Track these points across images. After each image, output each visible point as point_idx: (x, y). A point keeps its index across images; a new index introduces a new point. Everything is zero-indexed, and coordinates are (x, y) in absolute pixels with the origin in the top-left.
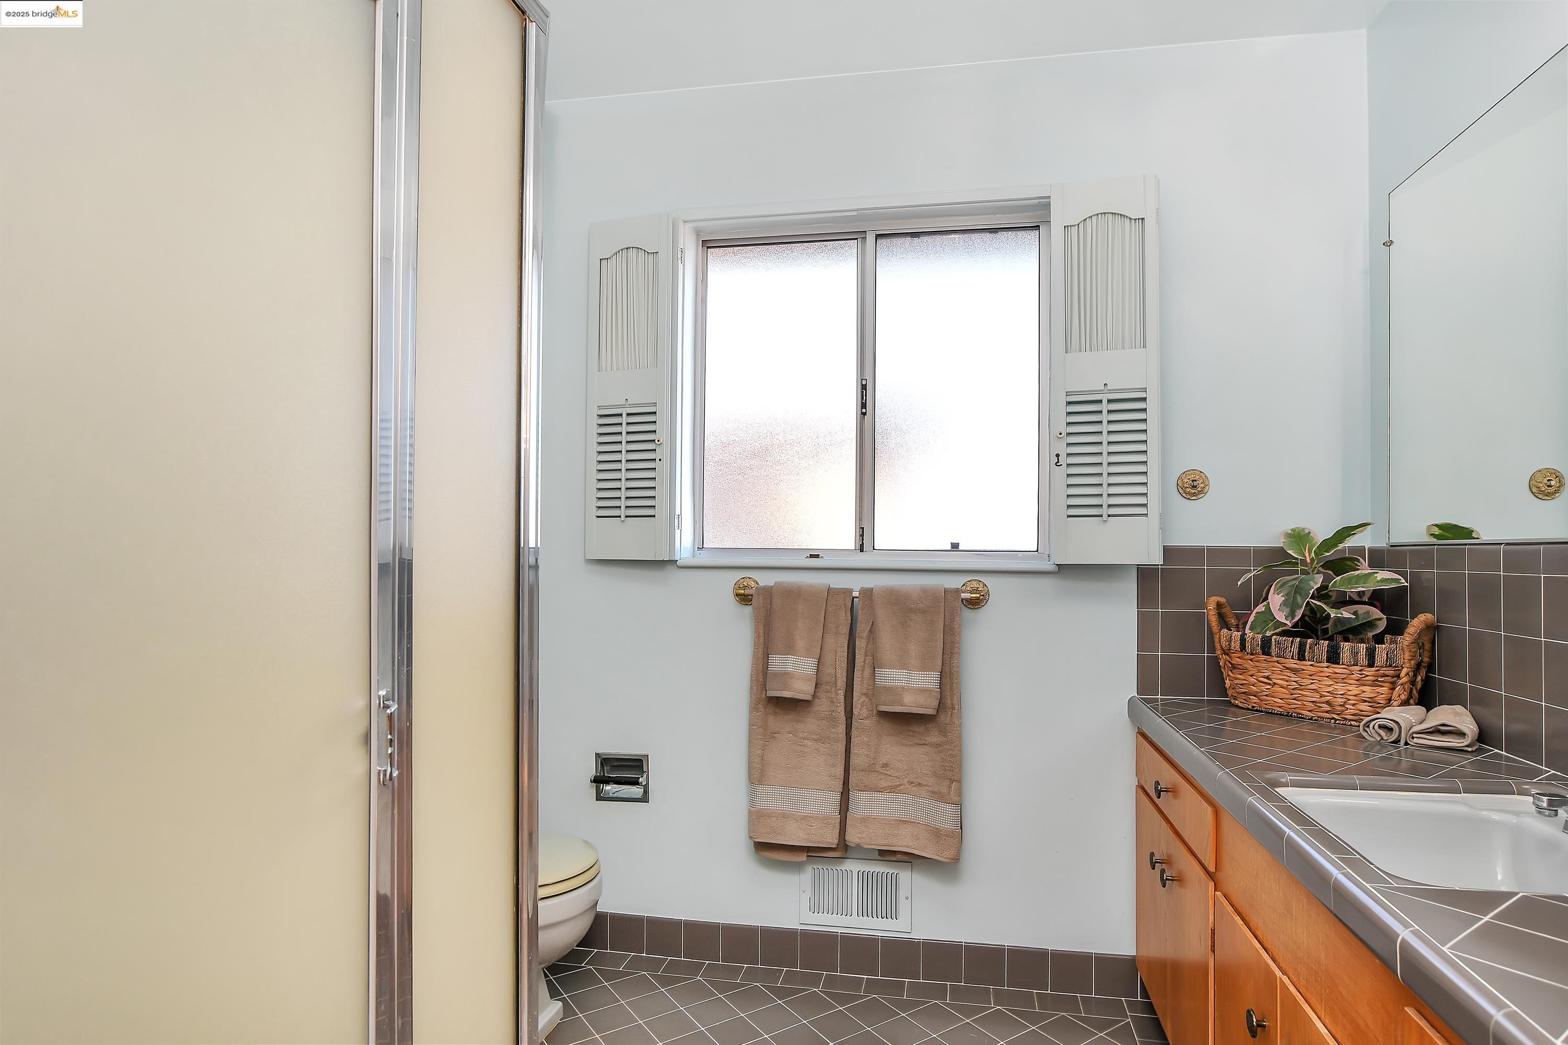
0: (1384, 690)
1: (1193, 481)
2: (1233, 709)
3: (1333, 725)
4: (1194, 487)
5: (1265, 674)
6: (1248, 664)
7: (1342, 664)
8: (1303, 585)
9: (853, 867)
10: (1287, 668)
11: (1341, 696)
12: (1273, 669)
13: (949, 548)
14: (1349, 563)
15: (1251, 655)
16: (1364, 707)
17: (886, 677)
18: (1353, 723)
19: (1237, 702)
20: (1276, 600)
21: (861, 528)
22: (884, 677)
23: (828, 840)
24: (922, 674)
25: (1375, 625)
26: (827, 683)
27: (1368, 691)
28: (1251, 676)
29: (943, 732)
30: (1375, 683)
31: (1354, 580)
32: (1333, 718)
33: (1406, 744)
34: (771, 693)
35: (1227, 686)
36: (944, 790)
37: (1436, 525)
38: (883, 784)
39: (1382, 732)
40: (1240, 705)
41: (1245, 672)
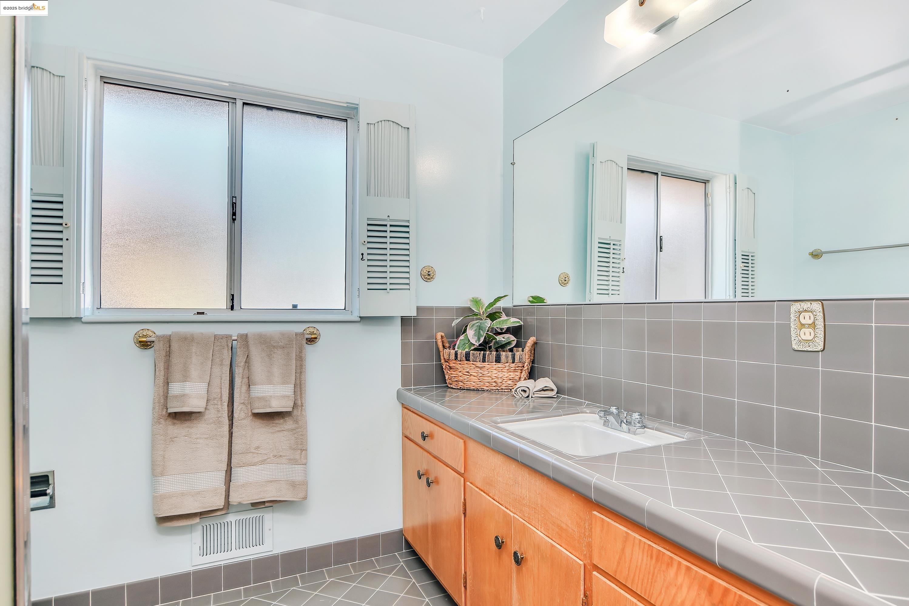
0: (518, 374)
1: (428, 272)
2: (449, 390)
3: (497, 393)
4: (429, 275)
5: (466, 371)
6: (459, 366)
7: (502, 363)
8: (483, 325)
9: (232, 518)
10: (477, 367)
11: (501, 378)
12: (471, 367)
13: (291, 308)
14: (497, 314)
15: (460, 361)
16: (510, 382)
17: (259, 391)
18: (506, 390)
19: (452, 386)
20: (470, 333)
21: (231, 295)
22: (257, 391)
23: (217, 504)
24: (282, 387)
25: (511, 343)
26: (215, 399)
27: (512, 375)
28: (460, 372)
29: (296, 422)
30: (515, 371)
31: (501, 322)
32: (498, 389)
33: (532, 397)
34: (171, 410)
35: (447, 378)
36: (298, 457)
37: (532, 297)
38: (256, 460)
39: (522, 393)
40: (454, 387)
41: (457, 370)
